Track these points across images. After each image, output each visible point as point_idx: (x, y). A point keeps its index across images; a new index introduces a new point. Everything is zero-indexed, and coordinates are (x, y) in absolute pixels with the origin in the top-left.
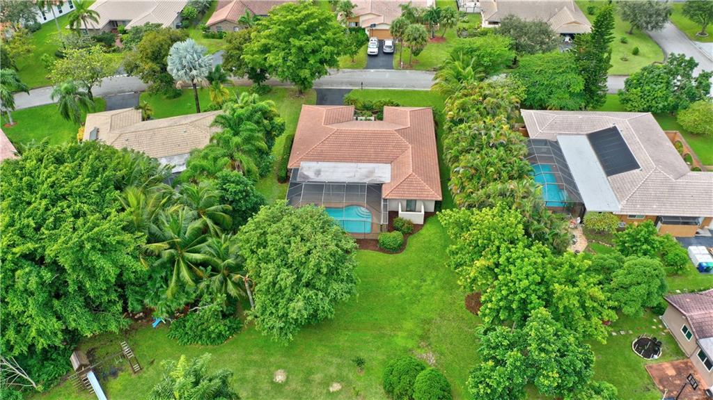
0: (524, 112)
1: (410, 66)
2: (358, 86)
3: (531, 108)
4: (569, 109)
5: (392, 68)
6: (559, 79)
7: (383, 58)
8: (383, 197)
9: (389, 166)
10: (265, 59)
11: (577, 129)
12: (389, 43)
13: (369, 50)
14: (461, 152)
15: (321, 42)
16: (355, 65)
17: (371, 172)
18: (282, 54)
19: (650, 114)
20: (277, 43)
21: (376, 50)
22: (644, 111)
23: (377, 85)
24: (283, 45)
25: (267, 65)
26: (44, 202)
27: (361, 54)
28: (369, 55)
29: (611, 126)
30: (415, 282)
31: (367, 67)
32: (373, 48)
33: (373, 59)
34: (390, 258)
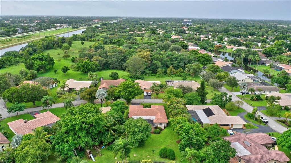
0: (186, 106)
1: (156, 98)
2: (142, 102)
3: (188, 105)
4: (198, 105)
5: (151, 99)
6: (194, 98)
7: (148, 96)
8: (154, 122)
9: (154, 116)
10: (120, 94)
11: (200, 108)
12: (149, 93)
13: (144, 94)
14: (172, 110)
15: (134, 90)
16: (141, 98)
17: (150, 118)
18: (124, 93)
19: (218, 106)
20: (123, 90)
21: (146, 94)
22: (216, 105)
23: (148, 102)
24: (125, 90)
25: (120, 95)
26: (86, 113)
27: (142, 95)
28: (144, 96)
29: (208, 107)
30: (164, 139)
31: (144, 99)
32: (145, 94)
33: (146, 97)
34: (157, 135)
